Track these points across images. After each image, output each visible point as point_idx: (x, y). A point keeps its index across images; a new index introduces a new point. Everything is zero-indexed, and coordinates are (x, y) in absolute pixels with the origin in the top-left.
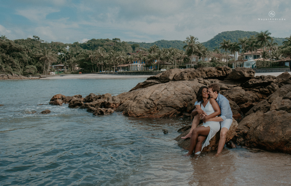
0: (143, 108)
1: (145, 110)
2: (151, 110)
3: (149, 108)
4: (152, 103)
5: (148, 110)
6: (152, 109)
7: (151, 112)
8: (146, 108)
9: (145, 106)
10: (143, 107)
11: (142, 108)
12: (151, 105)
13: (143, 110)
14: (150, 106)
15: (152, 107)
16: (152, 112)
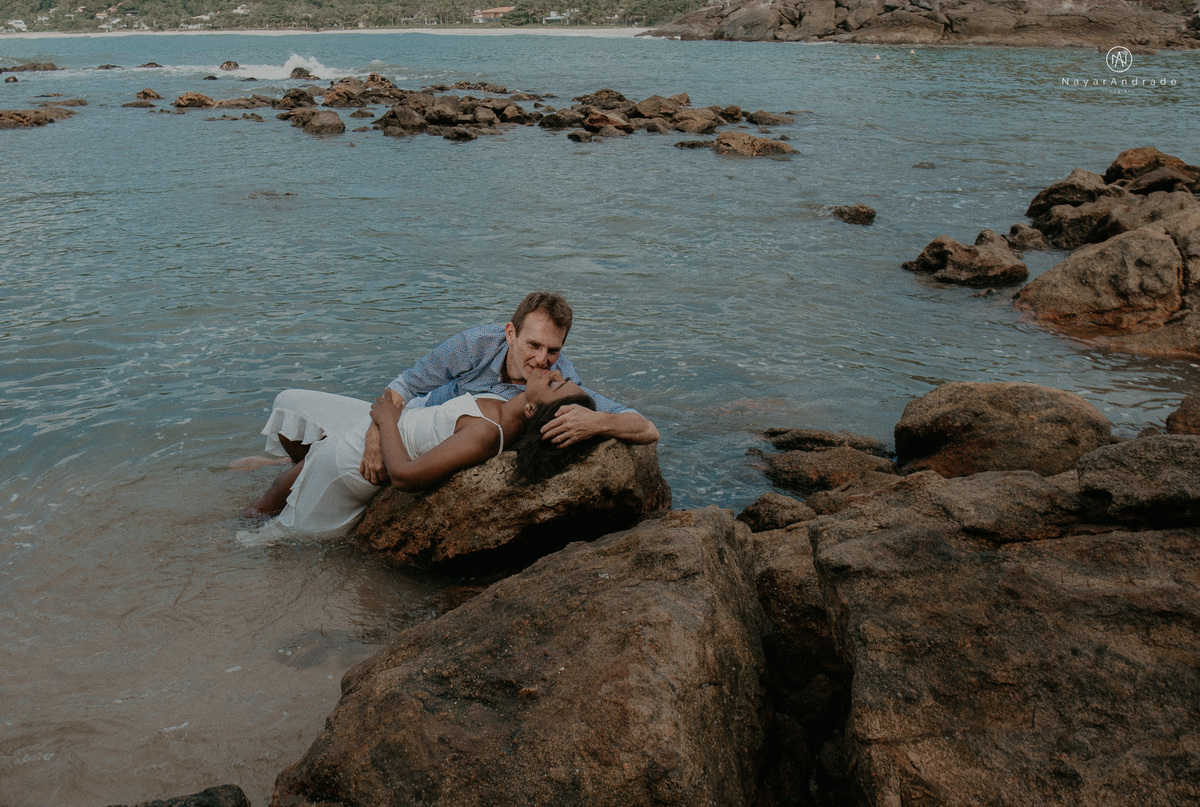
0: (1098, 287)
1: (1098, 295)
2: (1134, 309)
3: (1123, 295)
4: (1167, 267)
5: (1114, 303)
6: (1145, 302)
7: (1120, 321)
8: (1109, 289)
9: (1115, 277)
10: (1098, 281)
11: (1091, 280)
12: (1150, 282)
13: (1087, 296)
14: (1141, 286)
15: (1144, 290)
16: (1129, 319)
